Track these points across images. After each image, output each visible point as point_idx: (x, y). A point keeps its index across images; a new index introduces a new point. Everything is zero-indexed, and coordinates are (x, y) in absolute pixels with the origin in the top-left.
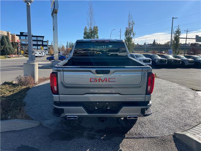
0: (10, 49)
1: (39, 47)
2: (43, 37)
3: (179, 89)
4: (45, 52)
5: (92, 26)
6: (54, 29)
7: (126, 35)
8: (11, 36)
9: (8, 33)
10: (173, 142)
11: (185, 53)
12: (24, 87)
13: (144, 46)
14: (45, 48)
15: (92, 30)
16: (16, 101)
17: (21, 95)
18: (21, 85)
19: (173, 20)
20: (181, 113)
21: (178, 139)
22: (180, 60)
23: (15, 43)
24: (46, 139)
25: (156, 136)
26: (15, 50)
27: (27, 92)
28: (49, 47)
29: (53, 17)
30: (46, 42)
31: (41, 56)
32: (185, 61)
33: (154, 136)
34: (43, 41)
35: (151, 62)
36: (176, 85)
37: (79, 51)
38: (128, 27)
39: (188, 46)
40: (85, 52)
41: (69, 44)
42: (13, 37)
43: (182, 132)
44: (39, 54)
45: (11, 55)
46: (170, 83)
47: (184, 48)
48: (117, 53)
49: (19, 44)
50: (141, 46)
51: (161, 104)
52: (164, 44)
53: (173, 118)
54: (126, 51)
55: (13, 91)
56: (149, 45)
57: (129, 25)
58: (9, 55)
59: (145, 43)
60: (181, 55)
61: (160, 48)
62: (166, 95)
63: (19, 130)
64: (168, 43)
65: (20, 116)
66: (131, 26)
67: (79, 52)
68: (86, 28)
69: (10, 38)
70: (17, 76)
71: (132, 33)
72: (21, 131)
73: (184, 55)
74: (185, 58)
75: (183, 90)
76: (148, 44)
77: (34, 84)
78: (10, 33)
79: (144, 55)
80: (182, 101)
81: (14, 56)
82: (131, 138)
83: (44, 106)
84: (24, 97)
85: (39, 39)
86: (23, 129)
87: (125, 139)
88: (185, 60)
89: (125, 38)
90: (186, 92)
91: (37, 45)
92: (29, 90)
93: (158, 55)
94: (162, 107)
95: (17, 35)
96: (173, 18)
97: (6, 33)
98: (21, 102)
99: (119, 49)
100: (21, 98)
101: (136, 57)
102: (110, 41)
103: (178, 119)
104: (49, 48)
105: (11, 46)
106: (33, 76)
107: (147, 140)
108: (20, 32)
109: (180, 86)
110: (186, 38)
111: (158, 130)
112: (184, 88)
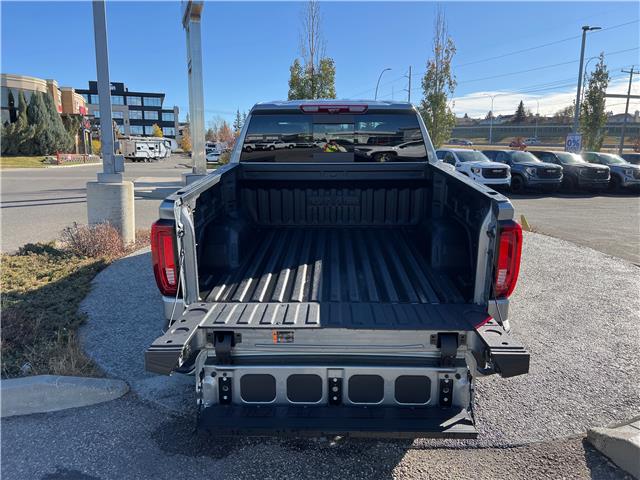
0: (58, 136)
1: (149, 130)
2: (162, 96)
3: (603, 269)
4: (167, 144)
5: (315, 58)
6: (190, 71)
7: (427, 87)
8: (59, 93)
9: (50, 86)
10: (584, 463)
11: (622, 147)
12: (87, 261)
13: (485, 123)
14: (168, 131)
15: (316, 72)
16: (55, 309)
17: (75, 290)
18: (78, 255)
19: (584, 35)
20: (612, 355)
21: (603, 455)
22: (607, 170)
23: (73, 116)
24: (142, 448)
25: (524, 440)
26: (74, 139)
27: (95, 280)
28: (181, 128)
29: (188, 30)
30: (172, 111)
31: (155, 158)
32: (624, 172)
33: (518, 440)
34: (160, 111)
35: (510, 176)
36: (593, 257)
37: (269, 142)
38: (432, 58)
39: (632, 121)
40: (288, 145)
41: (242, 118)
42: (67, 97)
43: (617, 426)
44: (149, 151)
45: (61, 156)
46: (574, 248)
47: (619, 130)
48: (393, 148)
49: (87, 118)
50: (476, 122)
51: (542, 323)
52: (551, 116)
53: (583, 376)
54: (423, 143)
55: (51, 275)
56: (502, 121)
57: (438, 55)
58: (55, 154)
59: (490, 113)
60: (609, 152)
61: (540, 130)
62: (559, 289)
63: (55, 413)
64: (567, 111)
65: (61, 363)
66: (445, 55)
67: (269, 145)
68: (297, 64)
69: (58, 102)
70: (65, 226)
71: (446, 81)
72: (62, 415)
73: (621, 151)
74: (624, 163)
75: (618, 273)
76: (501, 117)
77: (122, 250)
78: (55, 83)
79: (485, 152)
80: (616, 312)
81: (70, 157)
82: (434, 448)
83: (147, 325)
84: (85, 296)
85: (149, 102)
86: (68, 410)
87: (415, 451)
88: (623, 170)
89: (424, 97)
90: (630, 280)
91: (144, 123)
92: (101, 273)
93: (532, 152)
94: (546, 334)
95: (78, 91)
96: (586, 29)
97: (45, 83)
98: (73, 313)
99: (402, 134)
100: (71, 300)
101: (458, 161)
102: (367, 107)
103: (602, 379)
104: (181, 131)
105: (61, 127)
106: (118, 226)
107: (490, 456)
108: (90, 82)
109: (608, 260)
110: (628, 97)
111: (530, 420)
112: (620, 266)
